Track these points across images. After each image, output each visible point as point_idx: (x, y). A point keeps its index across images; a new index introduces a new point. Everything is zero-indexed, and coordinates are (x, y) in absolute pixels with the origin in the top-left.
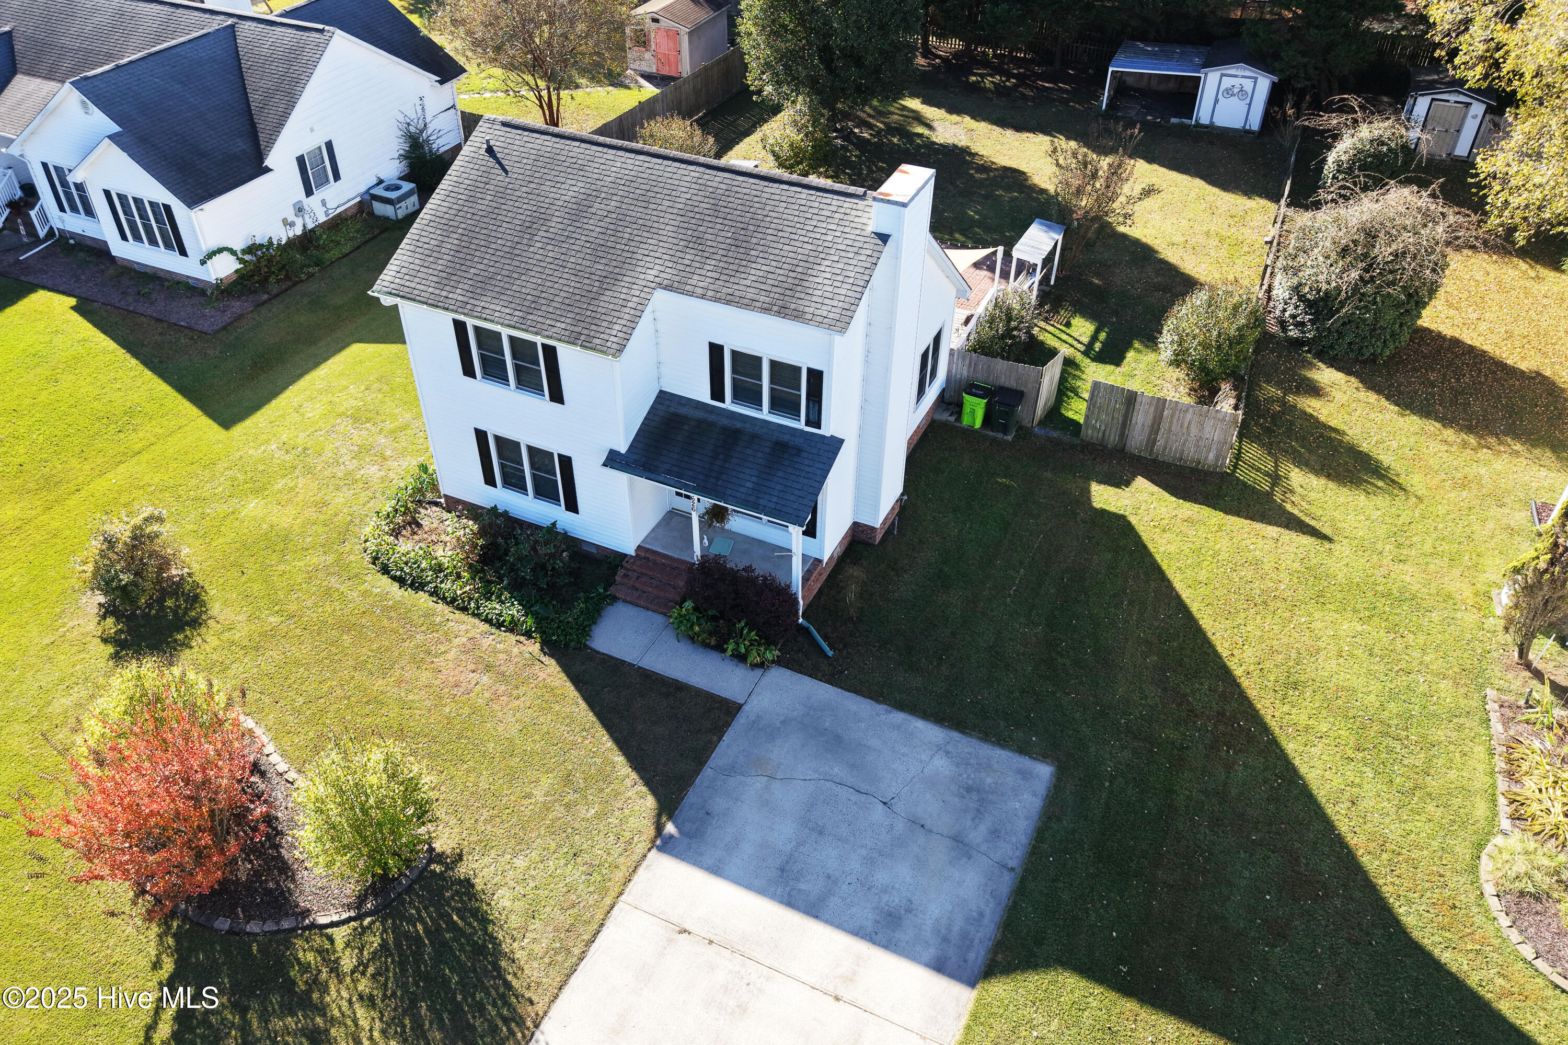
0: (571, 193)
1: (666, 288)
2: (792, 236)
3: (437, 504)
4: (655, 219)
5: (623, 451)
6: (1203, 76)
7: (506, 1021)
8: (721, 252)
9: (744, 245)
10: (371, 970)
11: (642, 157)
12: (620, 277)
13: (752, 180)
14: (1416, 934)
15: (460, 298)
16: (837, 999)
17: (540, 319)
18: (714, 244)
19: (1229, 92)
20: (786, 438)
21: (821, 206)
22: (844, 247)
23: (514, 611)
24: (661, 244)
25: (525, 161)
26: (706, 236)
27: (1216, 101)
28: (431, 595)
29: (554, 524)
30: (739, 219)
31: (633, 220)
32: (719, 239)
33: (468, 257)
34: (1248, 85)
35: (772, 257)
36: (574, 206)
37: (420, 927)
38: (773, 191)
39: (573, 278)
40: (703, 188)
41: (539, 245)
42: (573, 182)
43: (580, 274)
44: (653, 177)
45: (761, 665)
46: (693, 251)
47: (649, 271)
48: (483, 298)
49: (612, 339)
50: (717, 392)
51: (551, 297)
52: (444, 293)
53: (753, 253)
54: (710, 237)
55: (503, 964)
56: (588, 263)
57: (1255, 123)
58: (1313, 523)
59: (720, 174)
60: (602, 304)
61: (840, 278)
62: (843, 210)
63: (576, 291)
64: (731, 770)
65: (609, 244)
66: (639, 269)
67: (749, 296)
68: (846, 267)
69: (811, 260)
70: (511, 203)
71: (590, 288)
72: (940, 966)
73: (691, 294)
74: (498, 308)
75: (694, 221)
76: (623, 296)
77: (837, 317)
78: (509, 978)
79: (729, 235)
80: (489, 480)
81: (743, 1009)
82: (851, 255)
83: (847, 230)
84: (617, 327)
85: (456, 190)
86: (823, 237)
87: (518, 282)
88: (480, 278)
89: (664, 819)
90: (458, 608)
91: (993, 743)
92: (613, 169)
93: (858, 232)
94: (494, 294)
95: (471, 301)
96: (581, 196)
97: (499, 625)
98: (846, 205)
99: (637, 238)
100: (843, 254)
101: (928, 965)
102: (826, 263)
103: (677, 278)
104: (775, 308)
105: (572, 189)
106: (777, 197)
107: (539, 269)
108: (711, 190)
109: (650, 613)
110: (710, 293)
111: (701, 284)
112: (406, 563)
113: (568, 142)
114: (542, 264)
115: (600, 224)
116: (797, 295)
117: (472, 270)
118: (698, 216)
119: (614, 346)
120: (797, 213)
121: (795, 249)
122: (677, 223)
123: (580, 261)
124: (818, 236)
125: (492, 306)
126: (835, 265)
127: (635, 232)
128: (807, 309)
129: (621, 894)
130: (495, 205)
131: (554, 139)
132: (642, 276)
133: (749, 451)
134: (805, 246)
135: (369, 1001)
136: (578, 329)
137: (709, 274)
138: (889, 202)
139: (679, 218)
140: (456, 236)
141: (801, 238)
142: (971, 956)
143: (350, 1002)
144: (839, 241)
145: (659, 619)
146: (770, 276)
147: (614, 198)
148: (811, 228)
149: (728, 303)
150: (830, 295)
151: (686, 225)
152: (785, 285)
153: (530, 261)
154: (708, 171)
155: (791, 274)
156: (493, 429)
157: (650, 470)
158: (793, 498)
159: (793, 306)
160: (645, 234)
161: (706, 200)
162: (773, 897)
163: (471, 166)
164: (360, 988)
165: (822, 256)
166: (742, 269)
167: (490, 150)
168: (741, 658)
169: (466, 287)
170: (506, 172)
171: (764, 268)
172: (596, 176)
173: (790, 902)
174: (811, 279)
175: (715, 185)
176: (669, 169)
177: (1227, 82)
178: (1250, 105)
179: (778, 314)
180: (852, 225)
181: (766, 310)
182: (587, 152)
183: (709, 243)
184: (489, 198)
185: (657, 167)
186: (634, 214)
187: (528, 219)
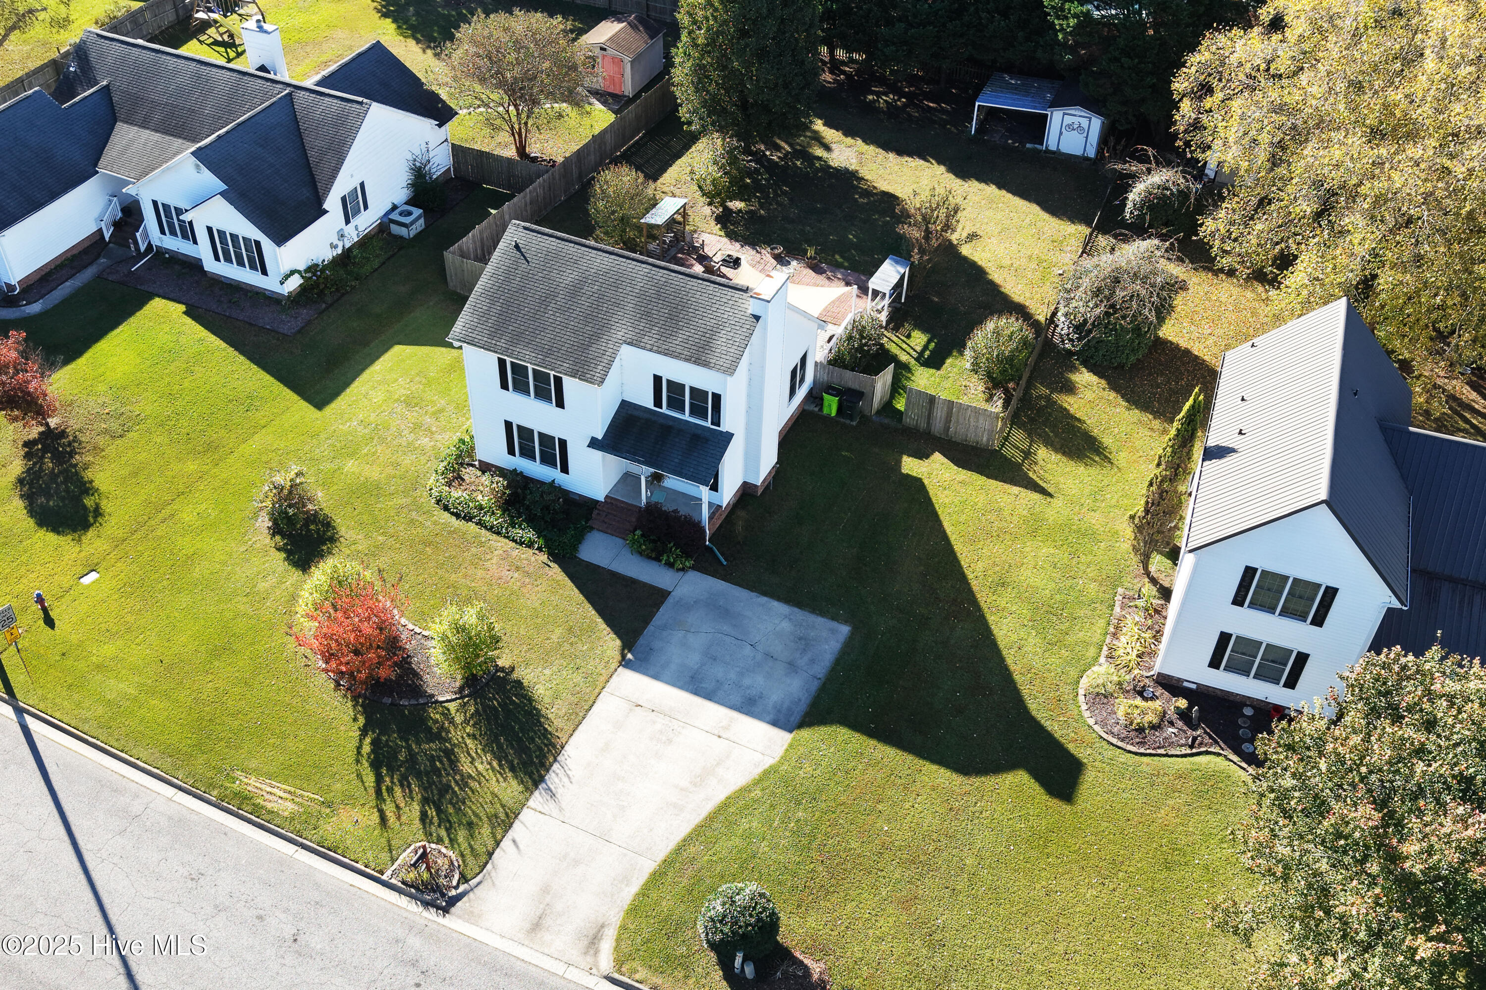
0: (569, 279)
1: (629, 344)
2: (704, 314)
3: (473, 466)
4: (622, 298)
5: (600, 438)
6: (1049, 114)
7: (546, 745)
8: (661, 322)
9: (676, 318)
10: (472, 722)
12: (601, 336)
13: (680, 276)
14: (1034, 713)
15: (502, 344)
16: (719, 737)
17: (553, 361)
18: (658, 317)
19: (1070, 127)
20: (699, 432)
21: (722, 295)
22: (733, 323)
23: (529, 534)
24: (625, 315)
25: (540, 255)
26: (654, 312)
27: (1061, 133)
28: (477, 524)
29: (553, 481)
30: (672, 301)
31: (608, 299)
32: (661, 314)
33: (507, 319)
34: (1085, 123)
35: (692, 327)
36: (571, 288)
37: (495, 703)
39: (572, 335)
40: (650, 279)
41: (551, 312)
42: (571, 272)
43: (577, 332)
44: (622, 271)
45: (683, 570)
46: (645, 321)
47: (619, 333)
48: (518, 346)
49: (597, 375)
50: (658, 402)
51: (560, 347)
52: (494, 342)
53: (681, 323)
54: (655, 312)
55: (542, 720)
56: (582, 326)
57: (1091, 153)
58: (1044, 485)
59: (661, 271)
60: (591, 352)
61: (731, 342)
62: (734, 299)
63: (575, 344)
64: (664, 627)
65: (594, 314)
66: (613, 331)
67: (678, 351)
68: (735, 335)
69: (714, 329)
70: (533, 284)
71: (583, 342)
72: (775, 723)
73: (644, 348)
74: (528, 353)
75: (645, 301)
76: (603, 348)
77: (729, 366)
78: (546, 726)
79: (667, 311)
80: (511, 452)
81: (670, 741)
82: (738, 328)
83: (736, 312)
84: (600, 367)
85: (497, 272)
86: (722, 316)
87: (539, 336)
88: (515, 333)
89: (626, 651)
90: (494, 533)
91: (817, 615)
93: (742, 313)
94: (524, 344)
95: (512, 349)
96: (575, 281)
97: (521, 543)
98: (736, 296)
99: (611, 311)
100: (733, 327)
101: (768, 723)
102: (724, 332)
103: (635, 338)
104: (693, 359)
105: (569, 277)
106: (695, 289)
107: (552, 328)
109: (614, 537)
110: (655, 348)
111: (650, 342)
112: (459, 504)
114: (553, 325)
115: (588, 300)
116: (706, 351)
117: (510, 328)
118: (648, 298)
119: (599, 379)
120: (707, 299)
121: (705, 322)
122: (635, 302)
123: (577, 324)
124: (719, 315)
125: (524, 352)
126: (728, 333)
127: (610, 307)
128: (711, 361)
129: (604, 688)
130: (522, 284)
131: (558, 241)
132: (614, 336)
133: (677, 440)
134: (712, 320)
135: (473, 737)
136: (577, 368)
137: (654, 336)
138: (759, 299)
139: (637, 299)
140: (499, 304)
141: (709, 316)
142: (792, 719)
143: (462, 737)
144: (731, 318)
145: (620, 541)
146: (690, 339)
147: (596, 283)
148: (715, 309)
149: (666, 355)
150: (725, 352)
151: (641, 304)
152: (699, 345)
153: (546, 323)
156: (516, 421)
157: (618, 451)
158: (703, 469)
159: (703, 358)
160: (616, 308)
162: (687, 690)
163: (505, 256)
164: (468, 731)
165: (721, 327)
166: (674, 334)
167: (517, 247)
168: (670, 565)
169: (507, 338)
170: (528, 262)
171: (687, 333)
172: (585, 268)
173: (696, 692)
174: (714, 341)
175: (658, 278)
177: (1068, 120)
178: (1087, 137)
179: (695, 362)
180: (739, 308)
182: (578, 251)
183: (655, 316)
184: (518, 279)
186: (608, 295)
187: (543, 295)
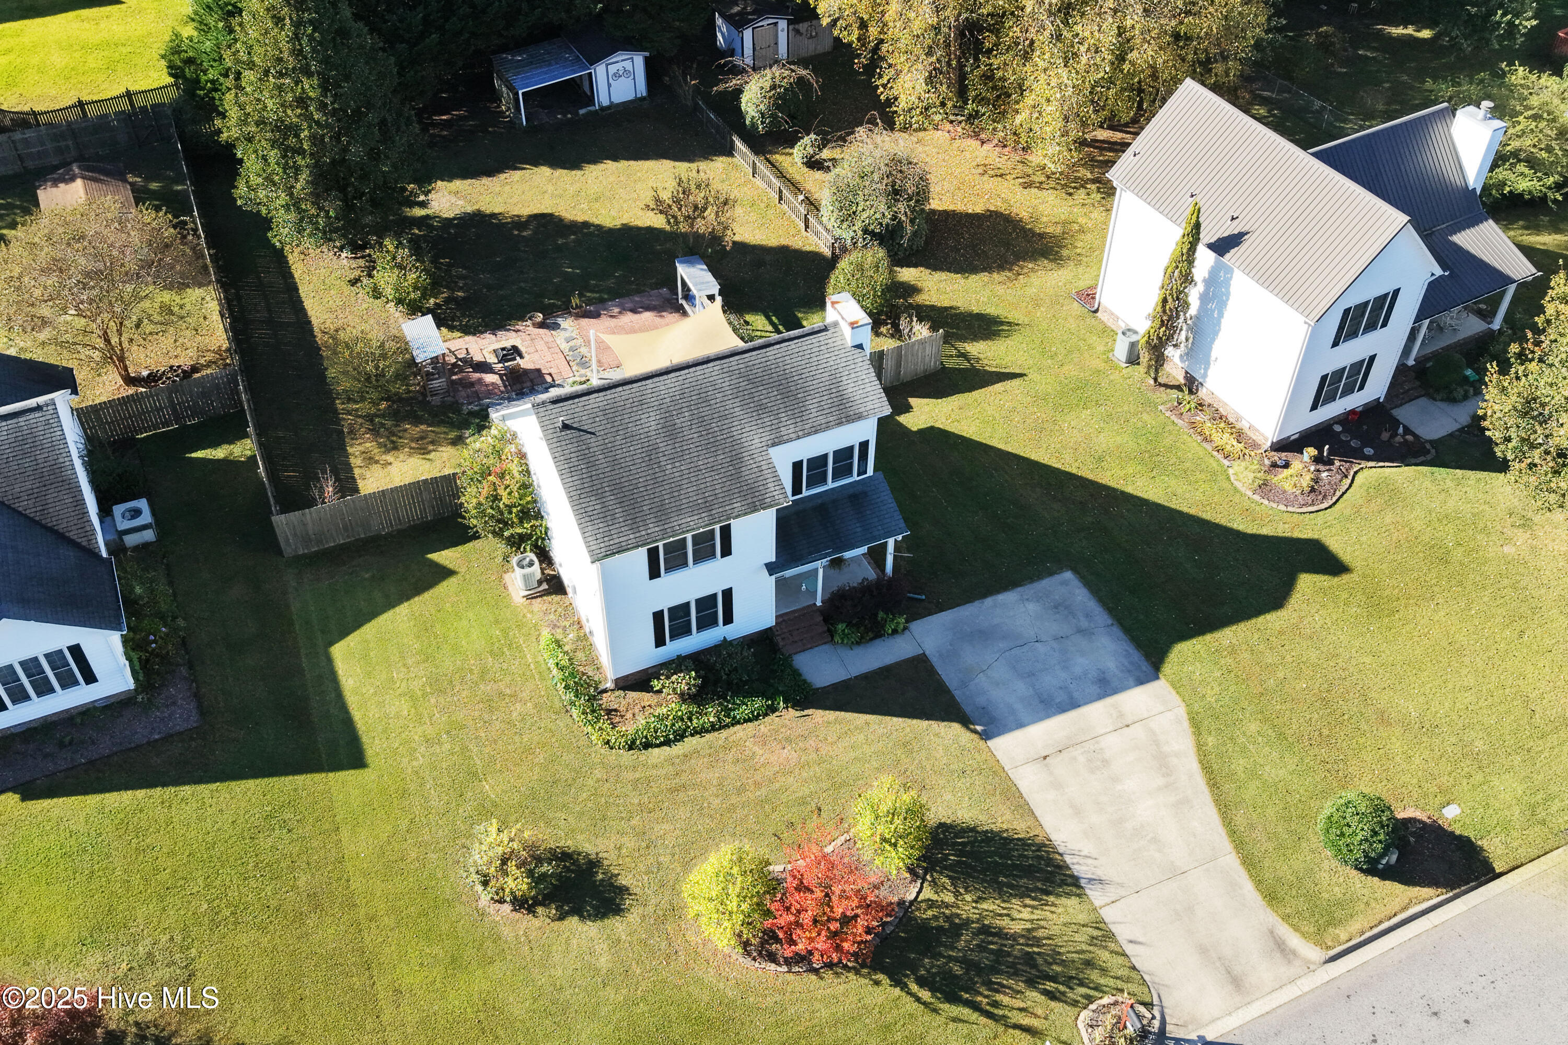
1: (774, 445)
2: (811, 374)
3: (605, 691)
4: (723, 409)
6: (593, 71)
8: (781, 406)
9: (790, 394)
11: (673, 375)
12: (740, 456)
15: (657, 529)
17: (721, 510)
18: (773, 404)
19: (617, 75)
21: (810, 347)
22: (845, 364)
24: (743, 422)
25: (597, 419)
26: (764, 401)
27: (609, 85)
28: (696, 735)
30: (771, 380)
31: (710, 417)
32: (773, 399)
33: (632, 502)
34: (628, 65)
35: (812, 392)
36: (664, 430)
38: (773, 352)
39: (713, 473)
40: (731, 373)
41: (669, 466)
43: (715, 468)
44: (694, 384)
45: (905, 628)
46: (765, 415)
47: (753, 442)
48: (672, 520)
49: (775, 493)
50: (797, 491)
51: (713, 493)
53: (799, 396)
54: (766, 401)
56: (712, 459)
57: (642, 90)
58: (1008, 370)
60: (747, 478)
61: (860, 382)
62: (822, 343)
63: (724, 480)
64: (963, 683)
65: (712, 440)
66: (746, 444)
68: (857, 374)
69: (834, 381)
70: (620, 451)
71: (730, 473)
73: (791, 440)
74: (689, 519)
75: (746, 397)
76: (754, 466)
77: (880, 405)
79: (776, 393)
80: (660, 643)
83: (836, 353)
84: (771, 485)
85: (571, 465)
86: (828, 364)
87: (682, 497)
89: (971, 726)
91: (1038, 580)
92: (662, 392)
93: (844, 351)
94: (675, 514)
95: (666, 526)
96: (662, 421)
97: (757, 718)
98: (821, 339)
99: (724, 427)
100: (848, 368)
102: (844, 378)
103: (773, 436)
104: (844, 420)
106: (779, 355)
107: (686, 481)
108: (737, 372)
109: (818, 649)
111: (790, 431)
112: (654, 731)
113: (613, 391)
114: (684, 477)
115: (692, 431)
116: (847, 405)
118: (746, 392)
119: (781, 496)
120: (800, 359)
121: (820, 381)
122: (739, 404)
123: (706, 461)
124: (825, 365)
125: (683, 521)
126: (850, 377)
127: (719, 424)
128: (861, 410)
129: (1003, 768)
130: (610, 459)
132: (753, 447)
133: (840, 511)
134: (824, 375)
136: (750, 501)
137: (788, 423)
140: (608, 494)
141: (817, 372)
144: (839, 362)
145: (823, 648)
146: (823, 403)
147: (684, 410)
148: (816, 363)
149: (816, 432)
150: (865, 395)
151: (745, 402)
152: (836, 404)
153: (675, 480)
154: (722, 362)
155: (832, 396)
158: (888, 520)
160: (726, 422)
161: (741, 380)
163: (564, 443)
165: (838, 375)
167: (565, 426)
170: (593, 433)
171: (814, 401)
172: (656, 403)
174: (845, 392)
176: (698, 373)
177: (613, 69)
178: (634, 79)
179: (848, 422)
180: (836, 348)
181: (840, 424)
182: (633, 390)
183: (769, 405)
184: (600, 457)
185: (688, 376)
186: (707, 413)
187: (644, 455)
